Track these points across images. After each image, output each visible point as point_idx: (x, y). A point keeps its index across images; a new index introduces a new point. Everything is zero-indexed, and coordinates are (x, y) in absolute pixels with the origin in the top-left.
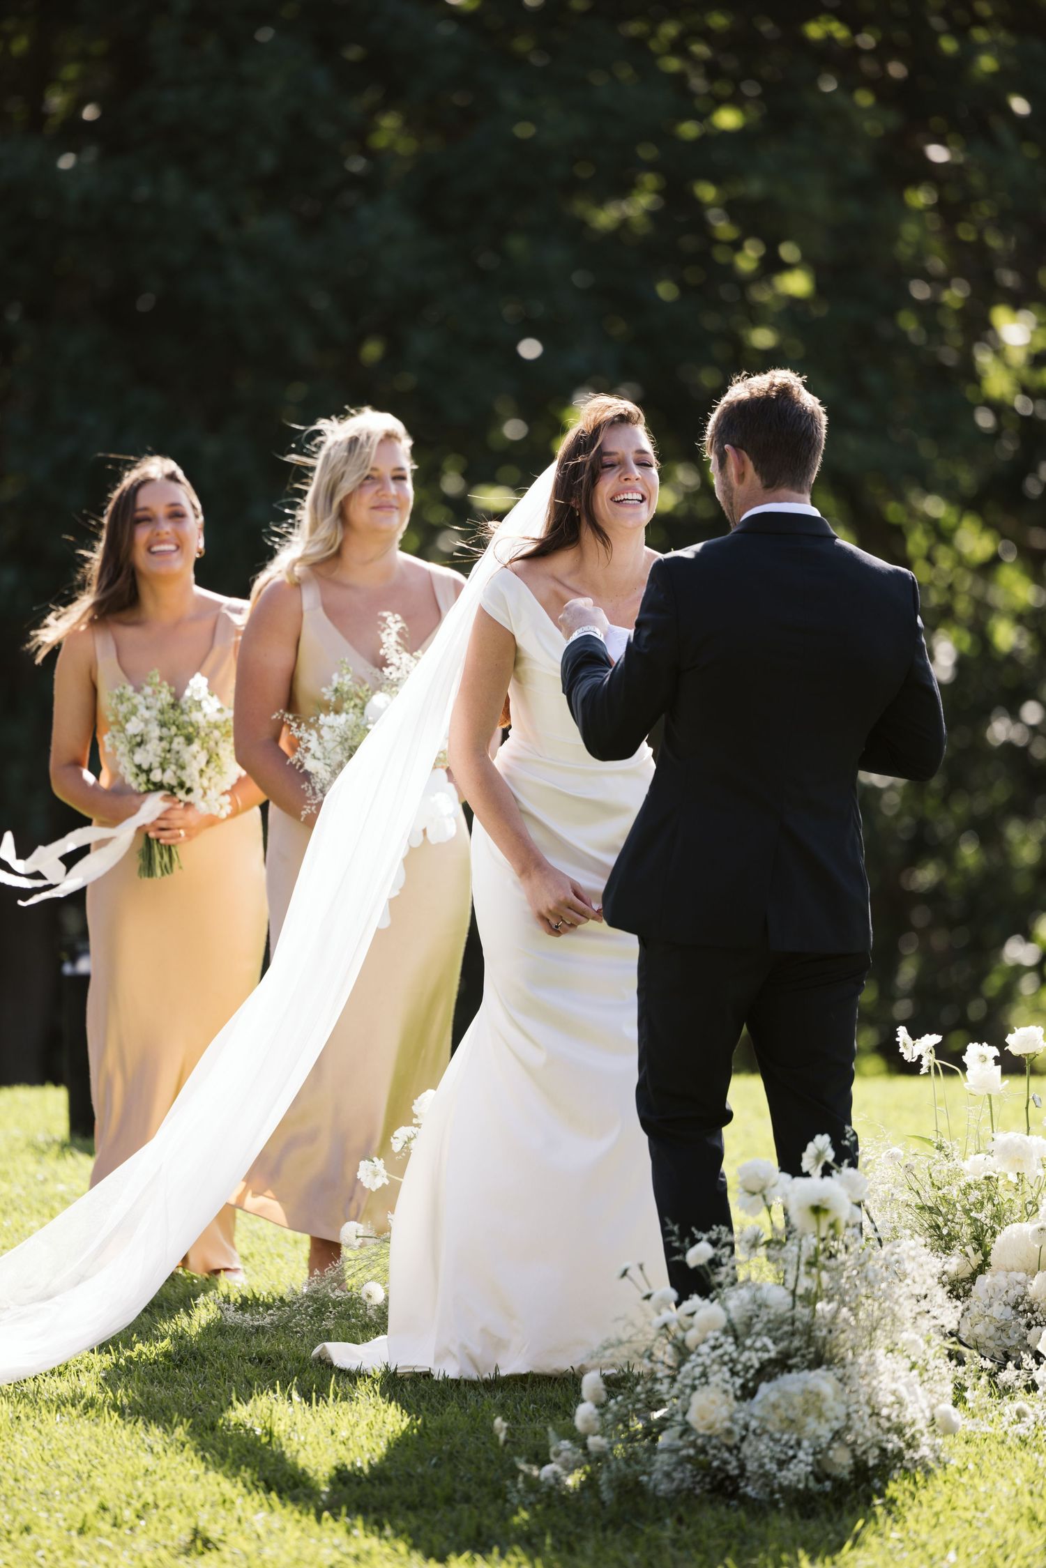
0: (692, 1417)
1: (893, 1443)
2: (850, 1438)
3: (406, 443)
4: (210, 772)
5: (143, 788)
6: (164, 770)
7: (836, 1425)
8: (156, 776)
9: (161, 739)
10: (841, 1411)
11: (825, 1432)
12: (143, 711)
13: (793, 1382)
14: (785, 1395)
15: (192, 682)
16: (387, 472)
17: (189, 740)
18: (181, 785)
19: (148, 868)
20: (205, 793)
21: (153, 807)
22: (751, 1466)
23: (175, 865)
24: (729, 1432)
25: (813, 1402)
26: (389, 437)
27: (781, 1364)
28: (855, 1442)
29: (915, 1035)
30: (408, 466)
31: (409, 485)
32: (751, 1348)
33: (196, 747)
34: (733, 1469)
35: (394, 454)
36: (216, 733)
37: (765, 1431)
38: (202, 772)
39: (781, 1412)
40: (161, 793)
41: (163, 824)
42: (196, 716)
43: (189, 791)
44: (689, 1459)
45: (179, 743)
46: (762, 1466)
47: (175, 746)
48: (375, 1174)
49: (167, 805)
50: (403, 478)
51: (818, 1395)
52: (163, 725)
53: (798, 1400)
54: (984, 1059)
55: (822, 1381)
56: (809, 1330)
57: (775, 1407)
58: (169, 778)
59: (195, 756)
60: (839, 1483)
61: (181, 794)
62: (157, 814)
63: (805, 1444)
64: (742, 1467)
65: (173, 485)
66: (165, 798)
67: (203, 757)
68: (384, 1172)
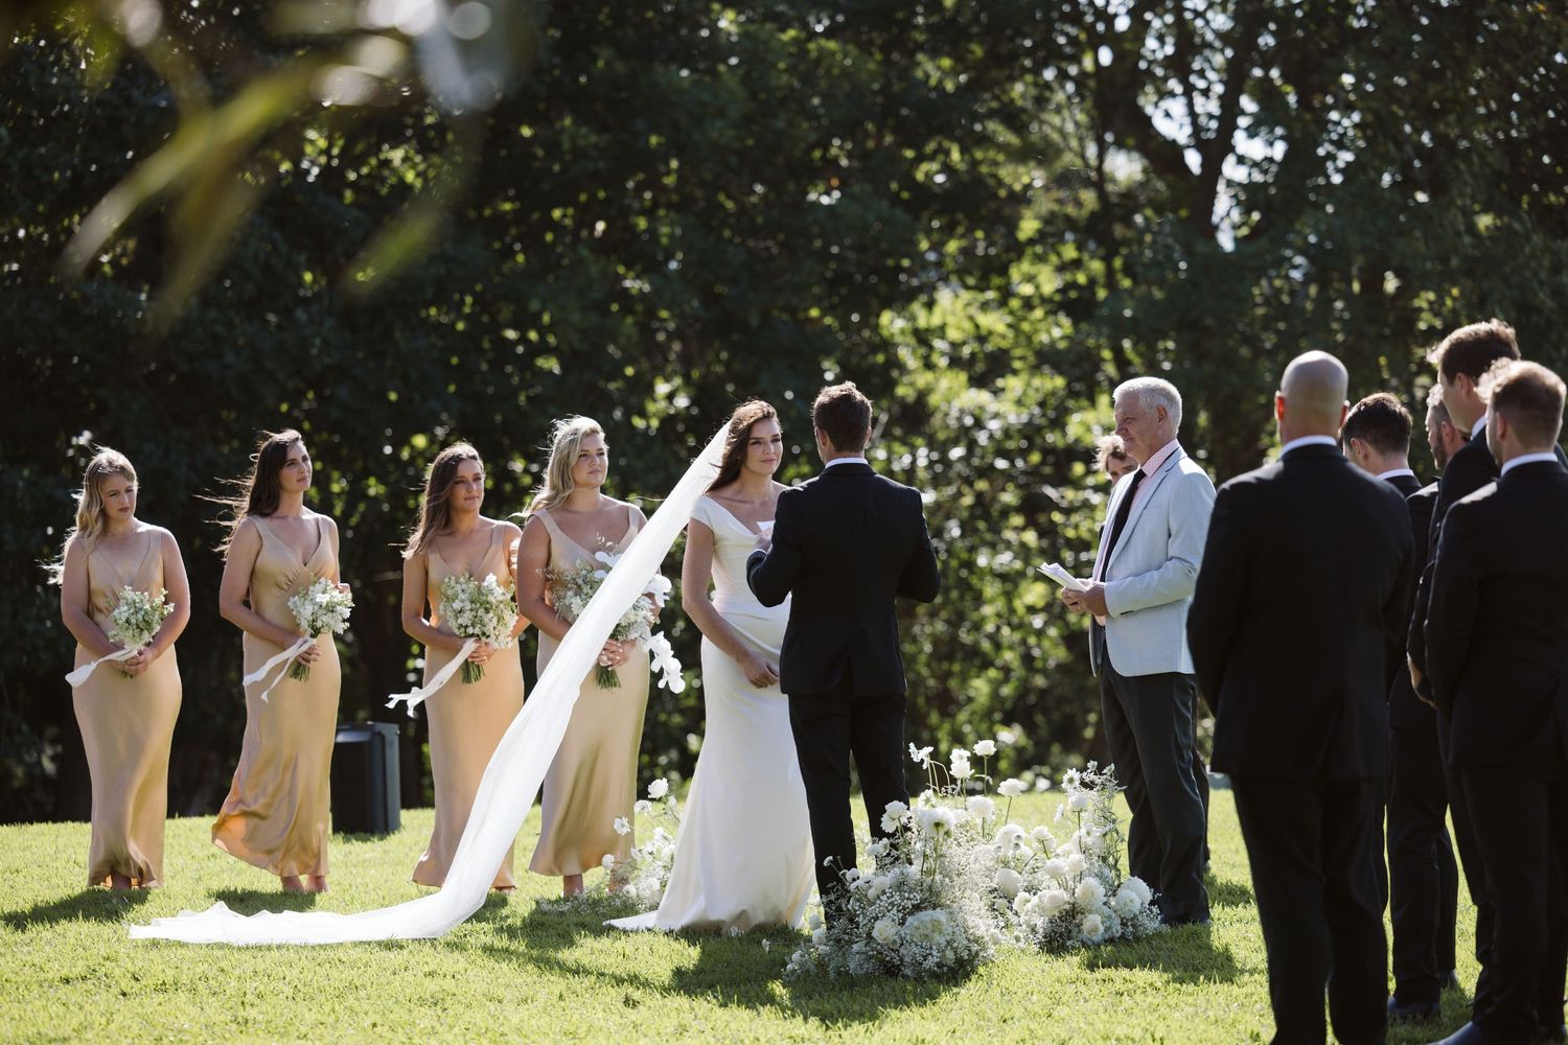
0: (875, 934)
1: (975, 948)
2: (955, 945)
3: (602, 435)
4: (499, 627)
5: (463, 635)
6: (474, 627)
7: (948, 938)
8: (470, 630)
9: (471, 610)
10: (950, 930)
11: (943, 941)
12: (462, 596)
13: (926, 916)
14: (922, 922)
15: (488, 578)
16: (593, 451)
17: (487, 611)
18: (484, 634)
19: (467, 678)
20: (497, 638)
21: (469, 647)
22: (907, 959)
23: (482, 674)
24: (894, 942)
25: (937, 926)
26: (594, 432)
27: (917, 908)
28: (957, 947)
29: (919, 748)
30: (605, 448)
31: (606, 458)
32: (908, 899)
33: (491, 615)
34: (896, 961)
35: (597, 441)
36: (502, 606)
37: (913, 941)
38: (494, 628)
39: (921, 930)
40: (473, 639)
41: (475, 655)
42: (491, 598)
43: (488, 637)
44: (871, 957)
45: (481, 612)
46: (914, 958)
47: (479, 614)
48: (623, 826)
49: (477, 645)
50: (603, 454)
51: (939, 922)
52: (472, 602)
53: (929, 925)
54: (962, 758)
55: (940, 915)
56: (930, 888)
57: (917, 928)
58: (477, 631)
59: (491, 620)
60: (951, 969)
61: (484, 639)
62: (473, 650)
63: (934, 947)
64: (901, 960)
65: (473, 461)
66: (476, 641)
67: (495, 620)
68: (627, 825)
